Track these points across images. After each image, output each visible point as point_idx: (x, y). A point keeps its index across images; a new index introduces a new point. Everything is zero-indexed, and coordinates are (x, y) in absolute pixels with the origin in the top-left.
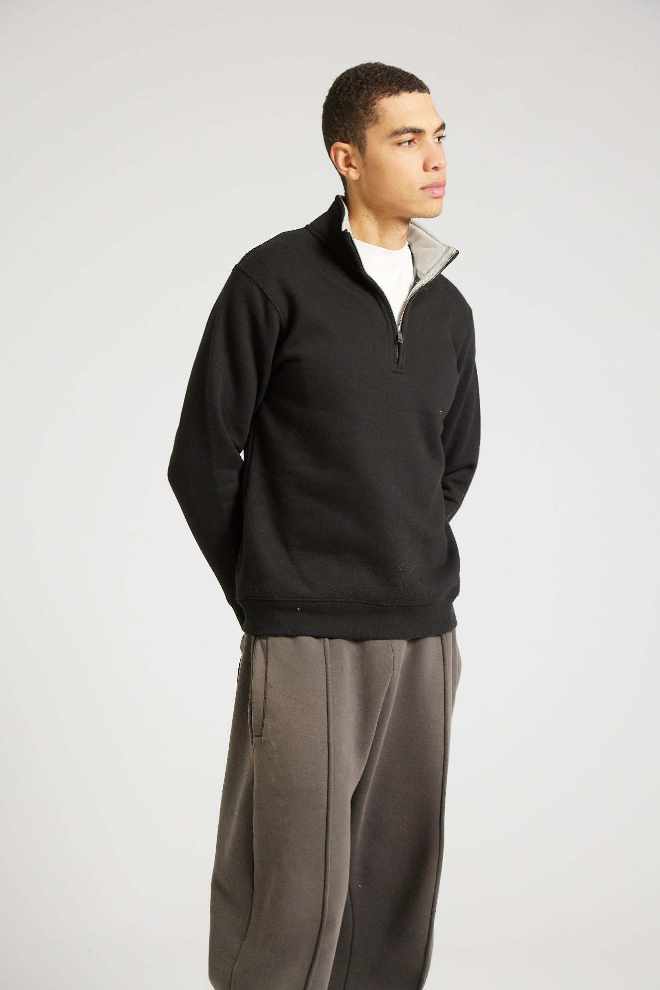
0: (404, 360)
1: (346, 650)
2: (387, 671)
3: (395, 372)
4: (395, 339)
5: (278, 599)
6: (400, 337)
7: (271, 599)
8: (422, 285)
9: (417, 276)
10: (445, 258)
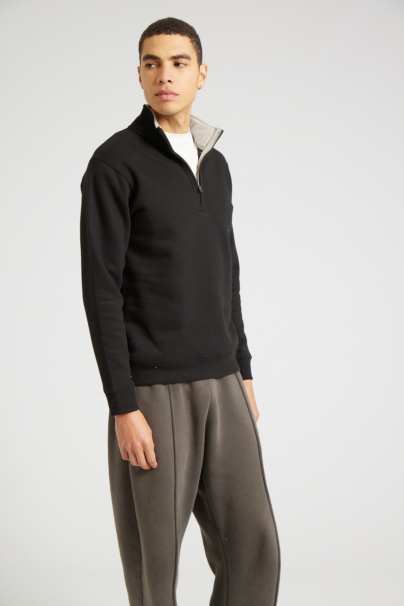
0: (204, 202)
1: (181, 389)
2: (207, 401)
3: (200, 211)
4: (197, 190)
5: (143, 363)
6: (200, 188)
7: (139, 363)
8: (205, 154)
9: (198, 148)
10: (215, 135)
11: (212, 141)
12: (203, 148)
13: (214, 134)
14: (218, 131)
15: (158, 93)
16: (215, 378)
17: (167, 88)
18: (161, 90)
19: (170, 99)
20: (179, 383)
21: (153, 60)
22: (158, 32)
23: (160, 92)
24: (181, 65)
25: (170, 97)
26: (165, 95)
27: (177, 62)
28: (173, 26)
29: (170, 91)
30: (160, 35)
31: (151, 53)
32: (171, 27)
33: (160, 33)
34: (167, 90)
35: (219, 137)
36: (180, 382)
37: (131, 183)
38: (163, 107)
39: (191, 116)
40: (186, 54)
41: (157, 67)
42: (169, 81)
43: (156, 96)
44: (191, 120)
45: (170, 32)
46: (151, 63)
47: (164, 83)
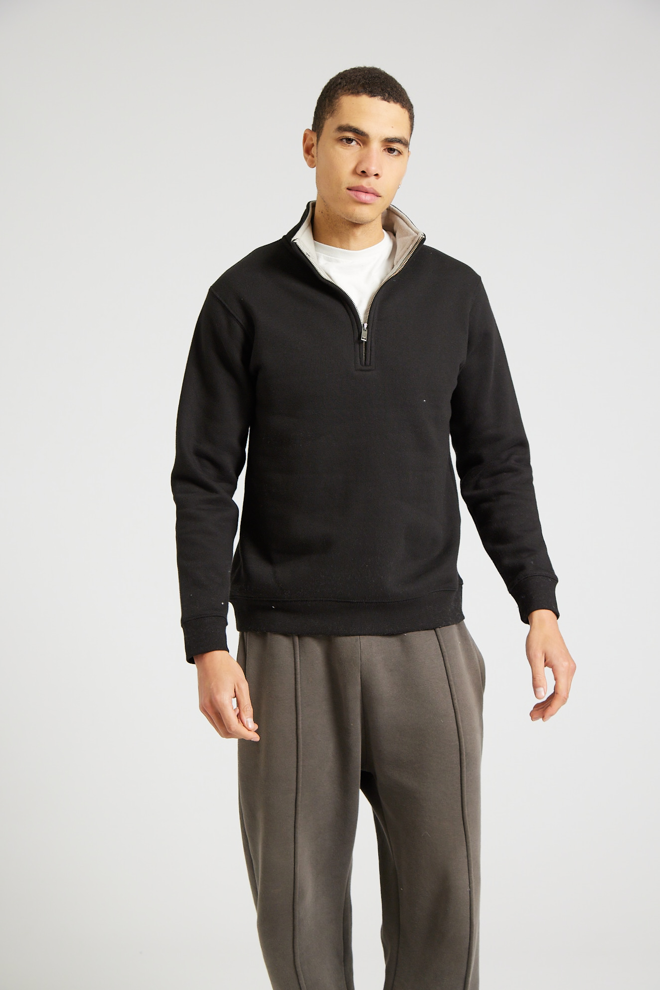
3: (362, 370)
5: (254, 599)
15: (354, 187)
17: (370, 185)
18: (360, 185)
19: (368, 201)
21: (355, 135)
24: (395, 153)
25: (369, 198)
26: (364, 194)
27: (391, 147)
29: (374, 190)
31: (354, 124)
36: (312, 636)
41: (358, 146)
42: (376, 175)
47: (367, 176)
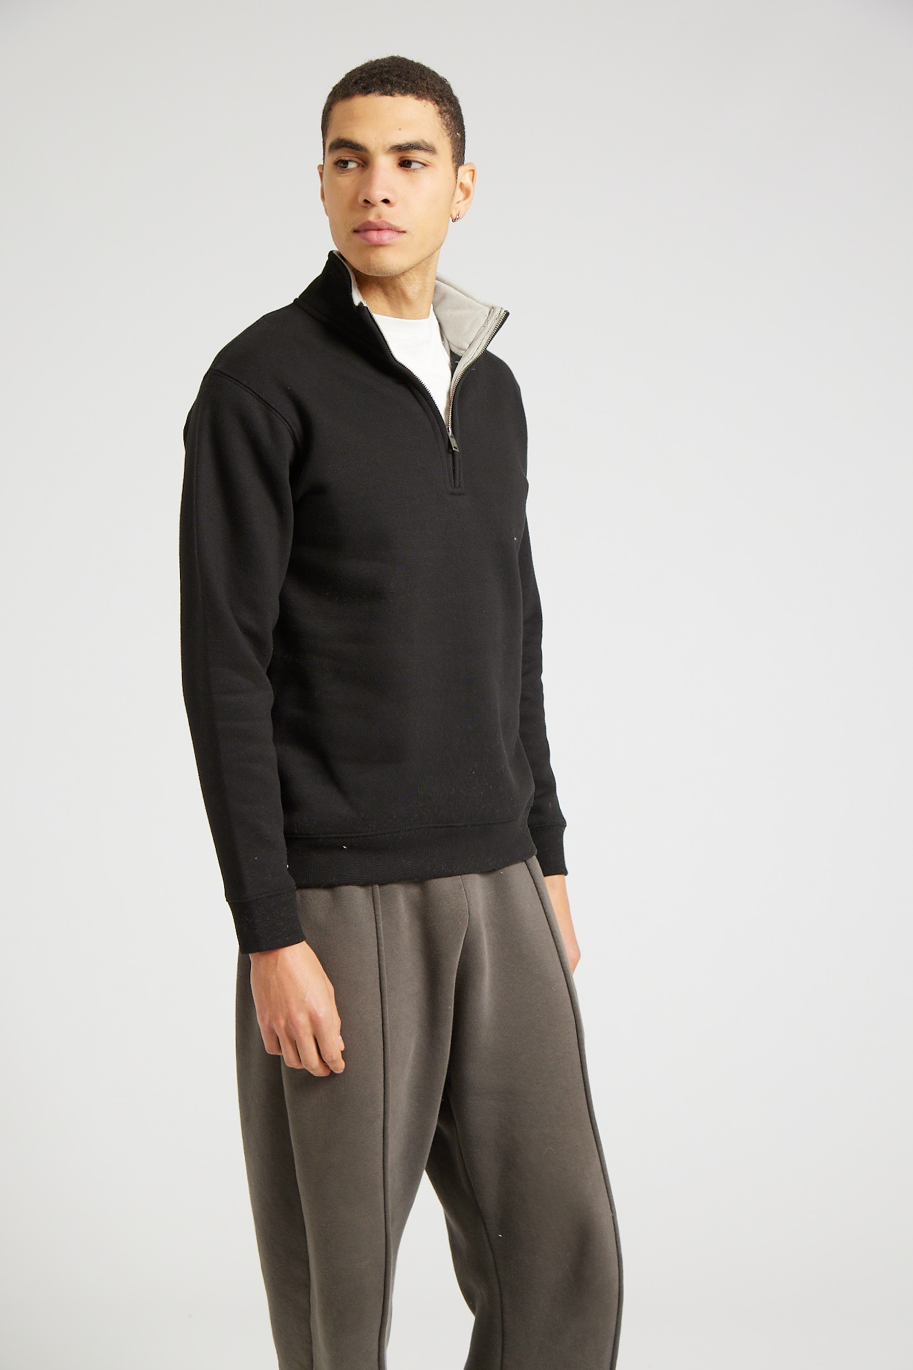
0: (462, 474)
1: (402, 897)
2: (460, 923)
3: (453, 494)
4: (447, 447)
5: (315, 836)
6: (454, 443)
7: (305, 836)
8: (468, 364)
9: (451, 351)
10: (490, 323)
11: (481, 338)
12: (463, 352)
13: (487, 321)
14: (497, 316)
15: (360, 226)
16: (478, 873)
17: (379, 217)
18: (365, 221)
19: (387, 242)
20: (396, 883)
21: (352, 153)
22: (364, 88)
23: (364, 224)
24: (414, 165)
25: (386, 236)
26: (376, 232)
27: (406, 158)
28: (399, 76)
29: (387, 223)
30: (369, 96)
31: (346, 135)
32: (395, 79)
33: (370, 92)
34: (380, 220)
35: (498, 329)
36: (399, 881)
37: (294, 429)
38: (369, 259)
39: (437, 279)
40: (427, 140)
41: (360, 168)
42: (386, 201)
43: (355, 234)
44: (436, 288)
45: (392, 90)
46: (347, 159)
47: (373, 206)
